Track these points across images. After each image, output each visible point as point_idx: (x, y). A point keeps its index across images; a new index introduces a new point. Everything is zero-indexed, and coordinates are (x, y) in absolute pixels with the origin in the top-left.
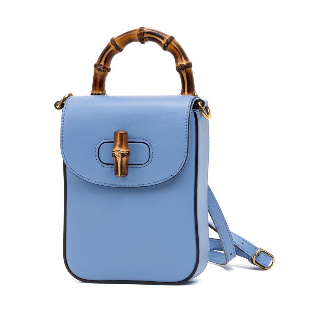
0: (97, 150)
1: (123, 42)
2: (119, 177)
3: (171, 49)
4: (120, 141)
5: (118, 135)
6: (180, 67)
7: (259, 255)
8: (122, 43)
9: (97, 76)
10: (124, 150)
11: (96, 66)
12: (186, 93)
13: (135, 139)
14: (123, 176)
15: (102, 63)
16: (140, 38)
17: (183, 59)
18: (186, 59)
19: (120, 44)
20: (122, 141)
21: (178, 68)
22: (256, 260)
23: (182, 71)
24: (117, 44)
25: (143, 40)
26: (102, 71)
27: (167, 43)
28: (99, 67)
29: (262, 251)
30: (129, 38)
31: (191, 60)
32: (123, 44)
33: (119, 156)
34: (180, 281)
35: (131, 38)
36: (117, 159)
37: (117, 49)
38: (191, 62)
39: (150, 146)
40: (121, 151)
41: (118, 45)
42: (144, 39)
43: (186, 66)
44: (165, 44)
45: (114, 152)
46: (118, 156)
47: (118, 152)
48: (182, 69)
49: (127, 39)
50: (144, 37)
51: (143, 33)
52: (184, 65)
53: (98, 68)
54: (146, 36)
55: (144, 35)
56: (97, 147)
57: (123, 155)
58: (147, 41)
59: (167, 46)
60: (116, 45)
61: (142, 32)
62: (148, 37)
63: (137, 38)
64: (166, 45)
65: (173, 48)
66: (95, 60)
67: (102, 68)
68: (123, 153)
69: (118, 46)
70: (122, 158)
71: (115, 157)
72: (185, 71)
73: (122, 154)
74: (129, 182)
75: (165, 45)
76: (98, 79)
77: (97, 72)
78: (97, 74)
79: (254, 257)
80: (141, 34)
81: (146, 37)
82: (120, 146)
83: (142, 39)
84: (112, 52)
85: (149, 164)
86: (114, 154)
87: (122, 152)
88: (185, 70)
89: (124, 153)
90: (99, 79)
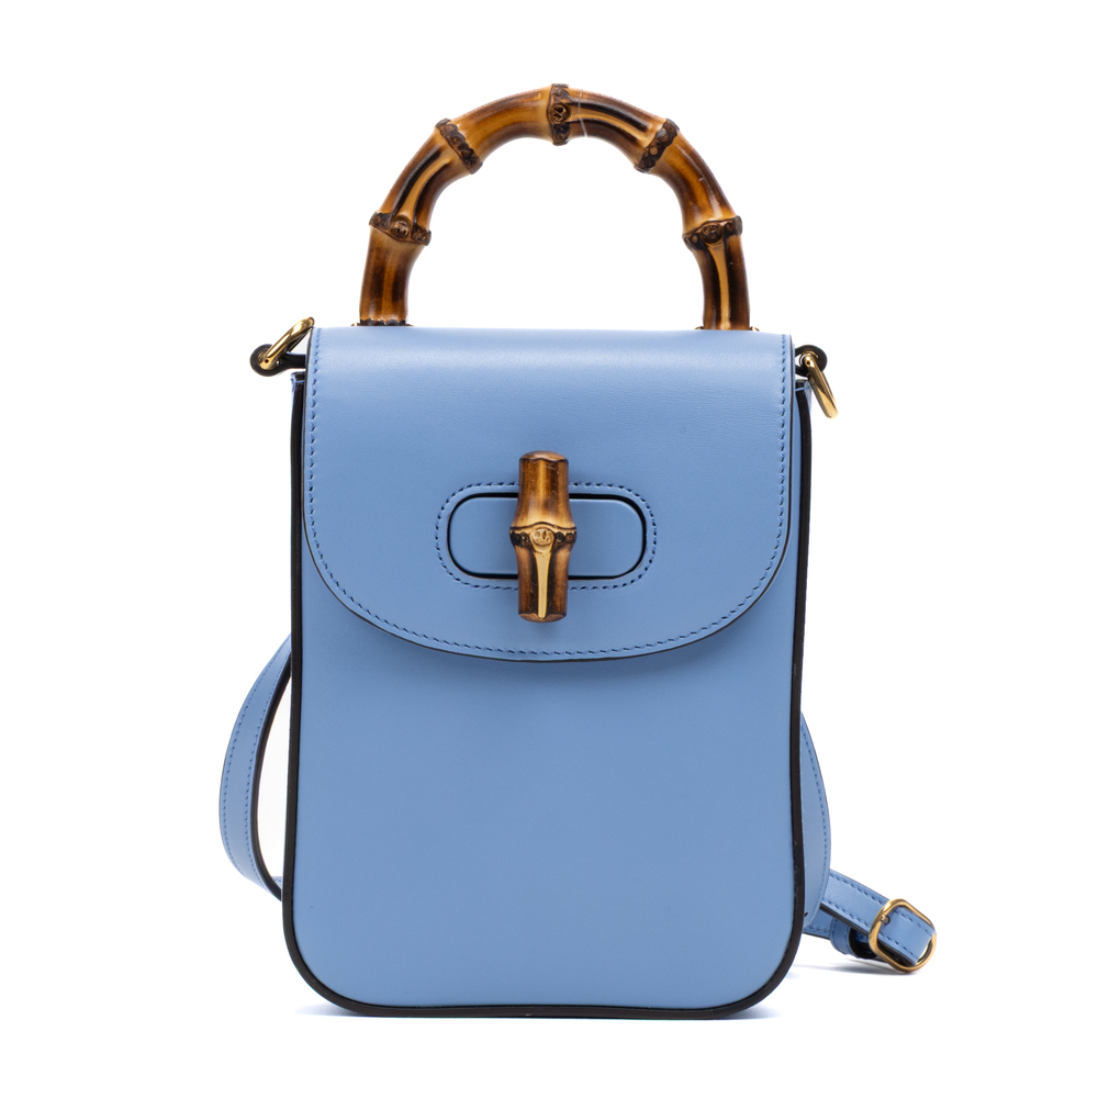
0: (443, 523)
1: (489, 136)
2: (538, 621)
3: (673, 166)
4: (547, 488)
5: (542, 467)
6: (707, 233)
7: (889, 921)
8: (484, 139)
9: (385, 258)
10: (560, 523)
11: (378, 221)
12: (725, 324)
13: (588, 484)
14: (554, 616)
15: (407, 212)
16: (557, 121)
17: (715, 203)
18: (723, 203)
19: (478, 145)
20: (557, 491)
21: (698, 235)
22: (881, 937)
23: (711, 248)
24: (468, 142)
25: (563, 132)
26: (409, 239)
27: (658, 144)
28: (396, 226)
29: (901, 906)
30: (514, 123)
31: (739, 207)
32: (486, 143)
33: (544, 546)
34: (734, 1003)
35: (519, 123)
36: (537, 555)
37: (464, 162)
38: (737, 214)
39: (646, 512)
40: (553, 526)
41: (471, 146)
42: (571, 125)
43: (728, 227)
44: (650, 146)
45: (527, 531)
46: (538, 545)
47: (541, 531)
48: (714, 237)
49: (506, 126)
50: (570, 120)
51: (566, 106)
52: (722, 224)
53: (393, 230)
54: (578, 115)
55: (568, 113)
56: (445, 514)
57: (561, 541)
58: (580, 133)
59: (659, 155)
60: (463, 146)
61: (564, 101)
62: (586, 121)
63: (544, 123)
64: (654, 151)
65: (679, 163)
66: (376, 200)
67: (407, 229)
68: (559, 533)
69: (472, 151)
70: (554, 551)
71: (530, 549)
72: (722, 245)
73: (557, 536)
74: (565, 641)
75: (649, 152)
76: (388, 269)
77: (385, 245)
78: (387, 252)
79: (873, 927)
80: (561, 110)
81: (578, 122)
82: (549, 506)
83: (562, 126)
84: (445, 172)
85: (640, 577)
86: (527, 536)
87: (556, 531)
88: (725, 244)
89: (565, 533)
90: (393, 270)
